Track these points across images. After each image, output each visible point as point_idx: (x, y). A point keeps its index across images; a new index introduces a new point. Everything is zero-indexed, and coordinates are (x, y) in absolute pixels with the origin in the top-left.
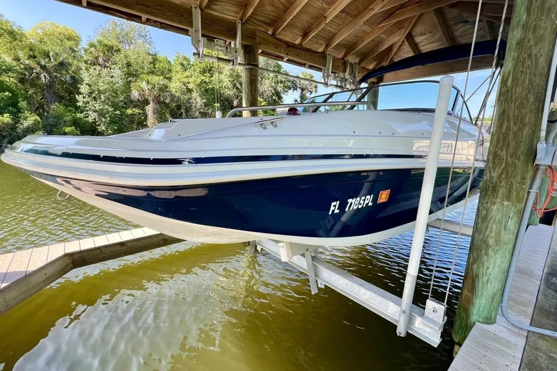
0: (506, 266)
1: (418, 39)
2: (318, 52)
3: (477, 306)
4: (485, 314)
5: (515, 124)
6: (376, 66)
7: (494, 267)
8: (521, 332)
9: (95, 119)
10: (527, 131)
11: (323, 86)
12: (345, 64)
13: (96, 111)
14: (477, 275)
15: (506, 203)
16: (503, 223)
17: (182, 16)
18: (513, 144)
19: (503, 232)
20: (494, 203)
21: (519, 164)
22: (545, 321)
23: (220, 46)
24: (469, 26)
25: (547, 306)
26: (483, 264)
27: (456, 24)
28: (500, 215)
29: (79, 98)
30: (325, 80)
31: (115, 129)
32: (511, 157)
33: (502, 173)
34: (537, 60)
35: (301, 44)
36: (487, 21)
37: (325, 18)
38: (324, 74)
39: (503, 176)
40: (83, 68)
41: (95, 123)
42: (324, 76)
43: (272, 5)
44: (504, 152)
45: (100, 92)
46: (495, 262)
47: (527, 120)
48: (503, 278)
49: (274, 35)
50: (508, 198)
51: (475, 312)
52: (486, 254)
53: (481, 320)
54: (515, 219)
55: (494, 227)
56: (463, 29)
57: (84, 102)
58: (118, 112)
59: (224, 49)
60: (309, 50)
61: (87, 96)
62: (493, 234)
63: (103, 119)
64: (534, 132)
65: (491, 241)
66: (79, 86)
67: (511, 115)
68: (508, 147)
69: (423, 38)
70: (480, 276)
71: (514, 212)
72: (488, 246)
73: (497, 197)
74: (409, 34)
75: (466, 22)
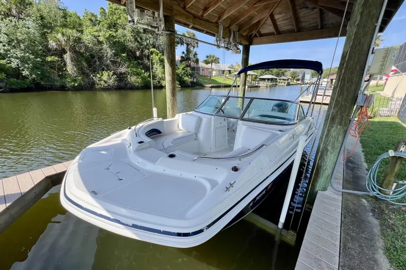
1: (276, 17)
2: (213, 23)
3: (319, 182)
4: (323, 187)
5: (348, 83)
6: (248, 33)
7: (330, 161)
8: (339, 193)
9: (18, 65)
10: (353, 87)
11: (216, 47)
12: (230, 32)
13: (17, 58)
15: (339, 127)
16: (337, 137)
18: (346, 93)
19: (336, 143)
20: (333, 127)
21: (348, 105)
22: (349, 186)
23: (149, 16)
24: (308, 10)
25: (348, 179)
26: (324, 160)
27: (301, 9)
28: (335, 133)
30: (217, 42)
31: (38, 74)
32: (344, 101)
33: (338, 110)
34: (363, 45)
35: (202, 16)
36: (320, 9)
38: (217, 39)
39: (339, 112)
41: (18, 68)
42: (217, 40)
44: (341, 98)
45: (19, 42)
46: (330, 159)
47: (354, 80)
48: (333, 167)
49: (184, 8)
50: (340, 124)
51: (318, 185)
52: (326, 154)
53: (320, 189)
54: (343, 135)
55: (332, 140)
56: (305, 12)
57: (4, 50)
58: (38, 59)
59: (152, 18)
60: (207, 21)
61: (7, 45)
62: (330, 144)
63: (26, 65)
64: (357, 87)
65: (329, 148)
67: (346, 77)
68: (343, 96)
69: (280, 16)
70: (322, 167)
71: (343, 132)
72: (327, 150)
73: (334, 124)
74: (272, 13)
75: (307, 8)
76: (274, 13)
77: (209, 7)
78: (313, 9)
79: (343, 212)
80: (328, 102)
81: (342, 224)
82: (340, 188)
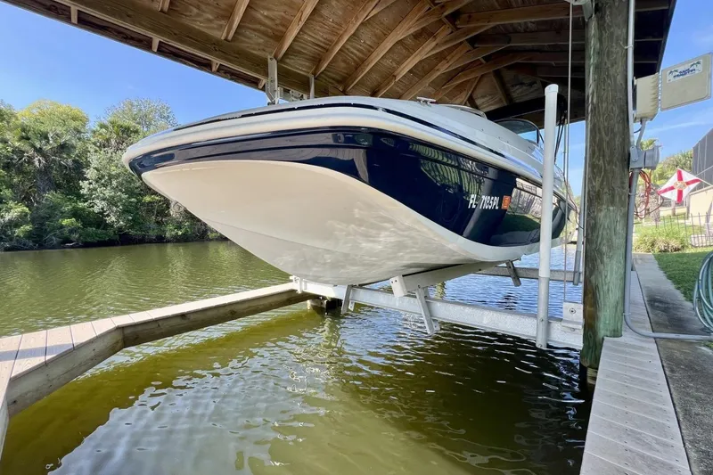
0: (623, 272)
3: (602, 319)
4: (611, 328)
5: (607, 135)
7: (612, 274)
8: (648, 339)
9: (102, 209)
10: (618, 141)
13: (104, 200)
14: (597, 287)
15: (611, 208)
16: (613, 227)
18: (607, 152)
19: (614, 237)
20: (601, 210)
21: (617, 170)
24: (525, 88)
26: (600, 273)
27: (513, 86)
28: (608, 220)
29: (84, 184)
31: (128, 220)
32: (609, 164)
33: (603, 181)
34: (615, 80)
37: (395, 76)
39: (605, 183)
40: (92, 150)
41: (101, 213)
44: (601, 162)
45: (111, 177)
46: (612, 269)
47: (616, 130)
48: (622, 285)
49: (344, 92)
50: (612, 203)
51: (601, 326)
52: (602, 262)
53: (608, 334)
54: (622, 223)
55: (605, 233)
56: (520, 90)
57: (89, 189)
58: (133, 200)
61: (94, 183)
62: (605, 241)
63: (115, 209)
64: (624, 140)
65: (604, 249)
66: (84, 170)
67: (602, 126)
68: (604, 156)
69: (483, 100)
70: (600, 286)
71: (621, 217)
72: (601, 254)
73: (602, 204)
74: (471, 95)
75: (522, 84)
76: (474, 96)
77: (378, 91)
78: (531, 85)
79: (665, 365)
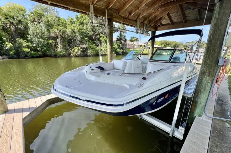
0: (207, 98)
1: (171, 15)
2: (134, 20)
3: (197, 111)
4: (199, 114)
5: (212, 52)
6: (155, 25)
7: (203, 98)
8: (210, 118)
10: (216, 54)
11: (135, 33)
12: (144, 24)
13: (36, 42)
14: (197, 101)
15: (208, 78)
16: (207, 84)
17: (86, 8)
18: (211, 58)
19: (206, 87)
20: (204, 78)
21: (213, 65)
22: (217, 115)
23: (100, 19)
25: (217, 110)
26: (199, 97)
27: (186, 10)
28: (206, 82)
29: (29, 36)
30: (136, 31)
32: (210, 63)
33: (207, 68)
34: (221, 32)
35: (128, 17)
36: (198, 9)
37: (138, 7)
38: (136, 29)
39: (207, 69)
40: (30, 23)
41: (36, 47)
42: (136, 30)
43: (119, 3)
44: (208, 61)
45: (37, 34)
46: (203, 97)
47: (216, 50)
48: (206, 102)
49: (118, 14)
50: (209, 76)
51: (196, 113)
52: (201, 94)
53: (197, 115)
54: (211, 83)
55: (204, 85)
56: (189, 11)
57: (31, 38)
58: (45, 42)
59: (101, 20)
60: (131, 20)
61: (32, 36)
62: (203, 88)
63: (40, 45)
64: (218, 54)
65: (202, 90)
66: (28, 31)
67: (211, 49)
68: (209, 60)
69: (173, 14)
70: (198, 101)
71: (210, 81)
72: (201, 92)
73: (205, 76)
75: (190, 9)
76: (170, 13)
77: (132, 13)
78: (194, 9)
80: (201, 63)
81: (211, 137)
82: (212, 116)
